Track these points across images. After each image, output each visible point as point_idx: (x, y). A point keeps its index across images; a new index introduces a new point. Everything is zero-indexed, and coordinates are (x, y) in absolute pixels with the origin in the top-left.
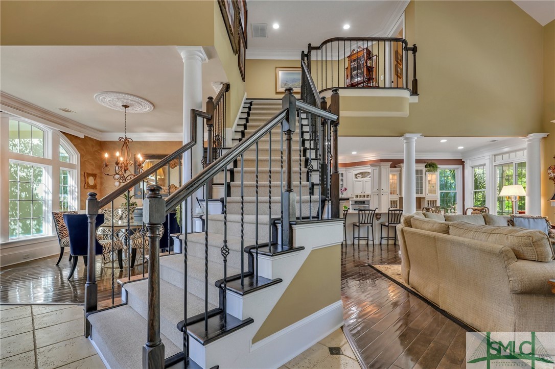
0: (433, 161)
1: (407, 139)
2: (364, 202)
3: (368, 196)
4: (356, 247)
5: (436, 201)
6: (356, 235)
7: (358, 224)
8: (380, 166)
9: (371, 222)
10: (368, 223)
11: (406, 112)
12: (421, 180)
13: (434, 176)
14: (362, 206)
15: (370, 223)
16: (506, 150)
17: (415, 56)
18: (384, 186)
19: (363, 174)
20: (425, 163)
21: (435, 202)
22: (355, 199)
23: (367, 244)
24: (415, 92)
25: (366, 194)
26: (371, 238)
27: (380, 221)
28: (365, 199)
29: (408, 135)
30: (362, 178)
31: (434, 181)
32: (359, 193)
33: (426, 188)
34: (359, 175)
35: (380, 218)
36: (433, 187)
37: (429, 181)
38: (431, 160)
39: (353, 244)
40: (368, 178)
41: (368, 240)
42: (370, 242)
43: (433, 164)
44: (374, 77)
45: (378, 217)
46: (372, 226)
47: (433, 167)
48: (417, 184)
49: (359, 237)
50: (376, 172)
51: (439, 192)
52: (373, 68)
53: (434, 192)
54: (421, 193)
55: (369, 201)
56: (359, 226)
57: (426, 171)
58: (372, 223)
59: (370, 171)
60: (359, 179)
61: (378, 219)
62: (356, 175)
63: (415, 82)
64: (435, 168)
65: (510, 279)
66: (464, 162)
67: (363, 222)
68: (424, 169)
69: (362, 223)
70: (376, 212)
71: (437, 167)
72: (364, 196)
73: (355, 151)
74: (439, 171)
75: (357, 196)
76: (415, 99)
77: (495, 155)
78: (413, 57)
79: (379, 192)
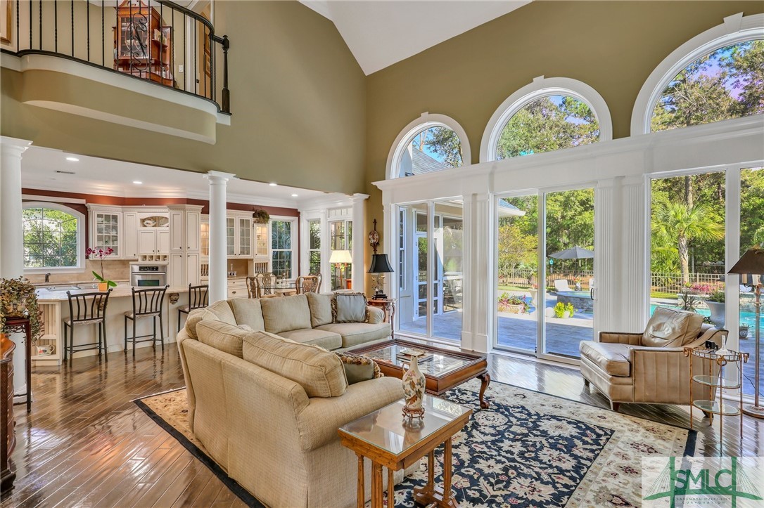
0: (264, 209)
1: (212, 178)
2: (157, 269)
3: (165, 256)
4: (130, 355)
5: (267, 263)
6: (130, 335)
7: (132, 316)
8: (184, 209)
9: (158, 310)
10: (151, 313)
11: (211, 137)
12: (248, 234)
13: (265, 230)
14: (150, 276)
15: (156, 312)
16: (340, 204)
17: (226, 53)
18: (192, 243)
19: (157, 221)
20: (253, 210)
21: (265, 265)
22: (141, 262)
23: (154, 346)
24: (225, 109)
25: (162, 253)
26: (158, 336)
27: (177, 305)
28: (160, 262)
29: (214, 173)
30: (155, 226)
31: (264, 237)
32: (149, 252)
33: (255, 245)
34: (149, 222)
35: (176, 300)
36: (264, 244)
37: (259, 236)
38: (261, 207)
39: (125, 351)
40: (164, 228)
41: (155, 340)
42: (158, 343)
43: (263, 213)
44: (168, 62)
45: (173, 298)
46: (160, 316)
47: (263, 217)
48: (242, 239)
49: (134, 338)
50: (178, 218)
51: (271, 251)
52: (167, 47)
53: (265, 251)
54: (248, 253)
55: (164, 267)
56: (134, 319)
57: (255, 222)
58: (160, 312)
59: (167, 215)
60: (149, 228)
61: (173, 301)
62: (143, 220)
63: (226, 93)
64: (266, 219)
65: (301, 434)
66: (299, 213)
67: (143, 312)
68: (252, 220)
69: (140, 314)
70: (167, 291)
71: (269, 218)
72: (159, 257)
73: (139, 179)
74: (270, 222)
75: (145, 257)
76: (226, 120)
77: (329, 209)
78: (223, 55)
79: (183, 252)
